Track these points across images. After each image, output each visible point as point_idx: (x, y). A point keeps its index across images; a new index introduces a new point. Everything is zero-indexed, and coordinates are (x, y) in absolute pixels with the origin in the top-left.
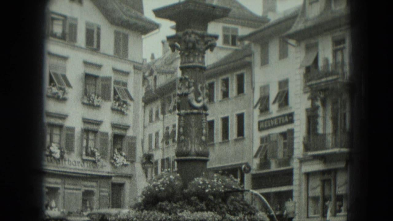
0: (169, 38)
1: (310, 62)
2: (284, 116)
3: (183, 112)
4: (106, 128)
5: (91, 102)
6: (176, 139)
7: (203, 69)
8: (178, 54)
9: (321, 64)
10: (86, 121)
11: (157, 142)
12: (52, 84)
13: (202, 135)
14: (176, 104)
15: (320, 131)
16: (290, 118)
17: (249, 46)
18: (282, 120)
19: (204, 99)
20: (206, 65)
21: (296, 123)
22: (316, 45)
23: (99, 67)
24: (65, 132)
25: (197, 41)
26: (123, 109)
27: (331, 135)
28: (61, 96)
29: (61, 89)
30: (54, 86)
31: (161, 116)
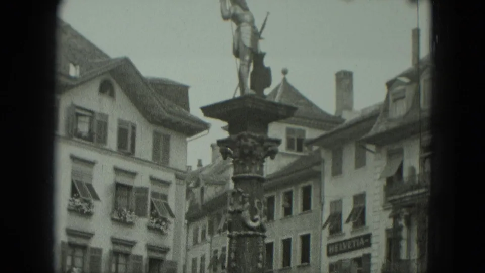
0: (220, 142)
1: (393, 172)
2: (359, 238)
3: (235, 233)
4: (140, 251)
5: (122, 218)
6: (226, 264)
7: (260, 180)
8: (230, 161)
9: (406, 174)
10: (115, 241)
11: (202, 267)
12: (75, 195)
13: (258, 261)
14: (227, 223)
15: (403, 256)
16: (367, 240)
17: (318, 151)
18: (356, 243)
19: (261, 217)
20: (265, 176)
21: (374, 246)
22: (400, 152)
23: (133, 175)
24: (89, 255)
25: (255, 147)
26: (161, 228)
27: (416, 262)
28: (86, 211)
29: (85, 201)
30: (78, 197)
31: (208, 237)
